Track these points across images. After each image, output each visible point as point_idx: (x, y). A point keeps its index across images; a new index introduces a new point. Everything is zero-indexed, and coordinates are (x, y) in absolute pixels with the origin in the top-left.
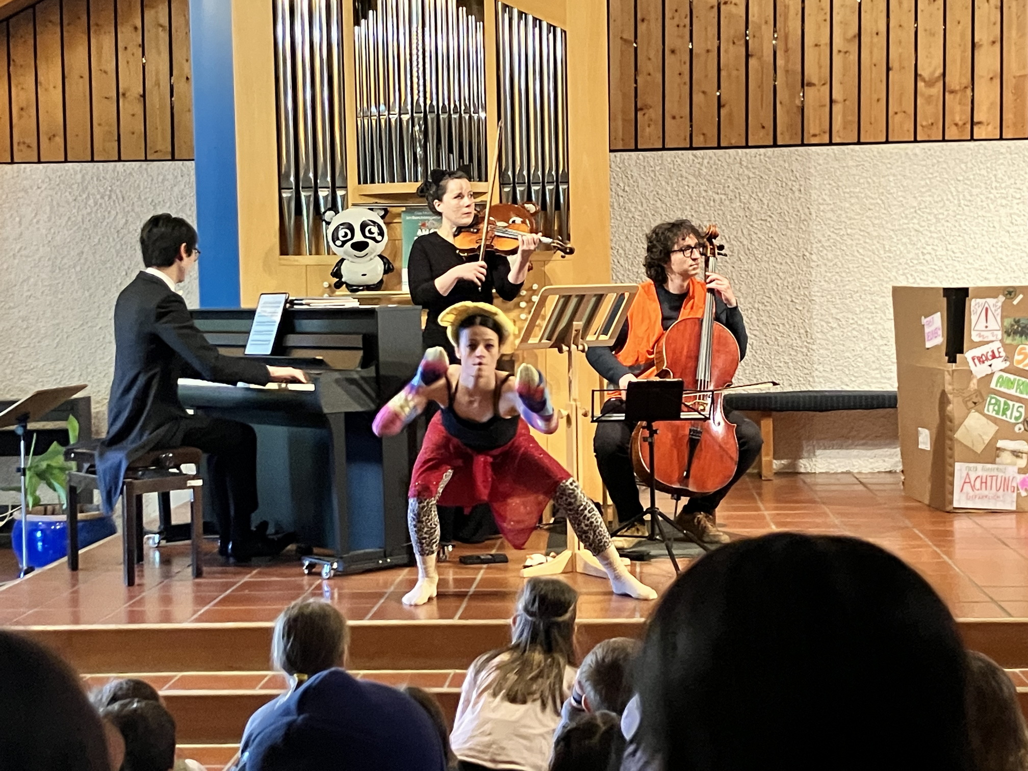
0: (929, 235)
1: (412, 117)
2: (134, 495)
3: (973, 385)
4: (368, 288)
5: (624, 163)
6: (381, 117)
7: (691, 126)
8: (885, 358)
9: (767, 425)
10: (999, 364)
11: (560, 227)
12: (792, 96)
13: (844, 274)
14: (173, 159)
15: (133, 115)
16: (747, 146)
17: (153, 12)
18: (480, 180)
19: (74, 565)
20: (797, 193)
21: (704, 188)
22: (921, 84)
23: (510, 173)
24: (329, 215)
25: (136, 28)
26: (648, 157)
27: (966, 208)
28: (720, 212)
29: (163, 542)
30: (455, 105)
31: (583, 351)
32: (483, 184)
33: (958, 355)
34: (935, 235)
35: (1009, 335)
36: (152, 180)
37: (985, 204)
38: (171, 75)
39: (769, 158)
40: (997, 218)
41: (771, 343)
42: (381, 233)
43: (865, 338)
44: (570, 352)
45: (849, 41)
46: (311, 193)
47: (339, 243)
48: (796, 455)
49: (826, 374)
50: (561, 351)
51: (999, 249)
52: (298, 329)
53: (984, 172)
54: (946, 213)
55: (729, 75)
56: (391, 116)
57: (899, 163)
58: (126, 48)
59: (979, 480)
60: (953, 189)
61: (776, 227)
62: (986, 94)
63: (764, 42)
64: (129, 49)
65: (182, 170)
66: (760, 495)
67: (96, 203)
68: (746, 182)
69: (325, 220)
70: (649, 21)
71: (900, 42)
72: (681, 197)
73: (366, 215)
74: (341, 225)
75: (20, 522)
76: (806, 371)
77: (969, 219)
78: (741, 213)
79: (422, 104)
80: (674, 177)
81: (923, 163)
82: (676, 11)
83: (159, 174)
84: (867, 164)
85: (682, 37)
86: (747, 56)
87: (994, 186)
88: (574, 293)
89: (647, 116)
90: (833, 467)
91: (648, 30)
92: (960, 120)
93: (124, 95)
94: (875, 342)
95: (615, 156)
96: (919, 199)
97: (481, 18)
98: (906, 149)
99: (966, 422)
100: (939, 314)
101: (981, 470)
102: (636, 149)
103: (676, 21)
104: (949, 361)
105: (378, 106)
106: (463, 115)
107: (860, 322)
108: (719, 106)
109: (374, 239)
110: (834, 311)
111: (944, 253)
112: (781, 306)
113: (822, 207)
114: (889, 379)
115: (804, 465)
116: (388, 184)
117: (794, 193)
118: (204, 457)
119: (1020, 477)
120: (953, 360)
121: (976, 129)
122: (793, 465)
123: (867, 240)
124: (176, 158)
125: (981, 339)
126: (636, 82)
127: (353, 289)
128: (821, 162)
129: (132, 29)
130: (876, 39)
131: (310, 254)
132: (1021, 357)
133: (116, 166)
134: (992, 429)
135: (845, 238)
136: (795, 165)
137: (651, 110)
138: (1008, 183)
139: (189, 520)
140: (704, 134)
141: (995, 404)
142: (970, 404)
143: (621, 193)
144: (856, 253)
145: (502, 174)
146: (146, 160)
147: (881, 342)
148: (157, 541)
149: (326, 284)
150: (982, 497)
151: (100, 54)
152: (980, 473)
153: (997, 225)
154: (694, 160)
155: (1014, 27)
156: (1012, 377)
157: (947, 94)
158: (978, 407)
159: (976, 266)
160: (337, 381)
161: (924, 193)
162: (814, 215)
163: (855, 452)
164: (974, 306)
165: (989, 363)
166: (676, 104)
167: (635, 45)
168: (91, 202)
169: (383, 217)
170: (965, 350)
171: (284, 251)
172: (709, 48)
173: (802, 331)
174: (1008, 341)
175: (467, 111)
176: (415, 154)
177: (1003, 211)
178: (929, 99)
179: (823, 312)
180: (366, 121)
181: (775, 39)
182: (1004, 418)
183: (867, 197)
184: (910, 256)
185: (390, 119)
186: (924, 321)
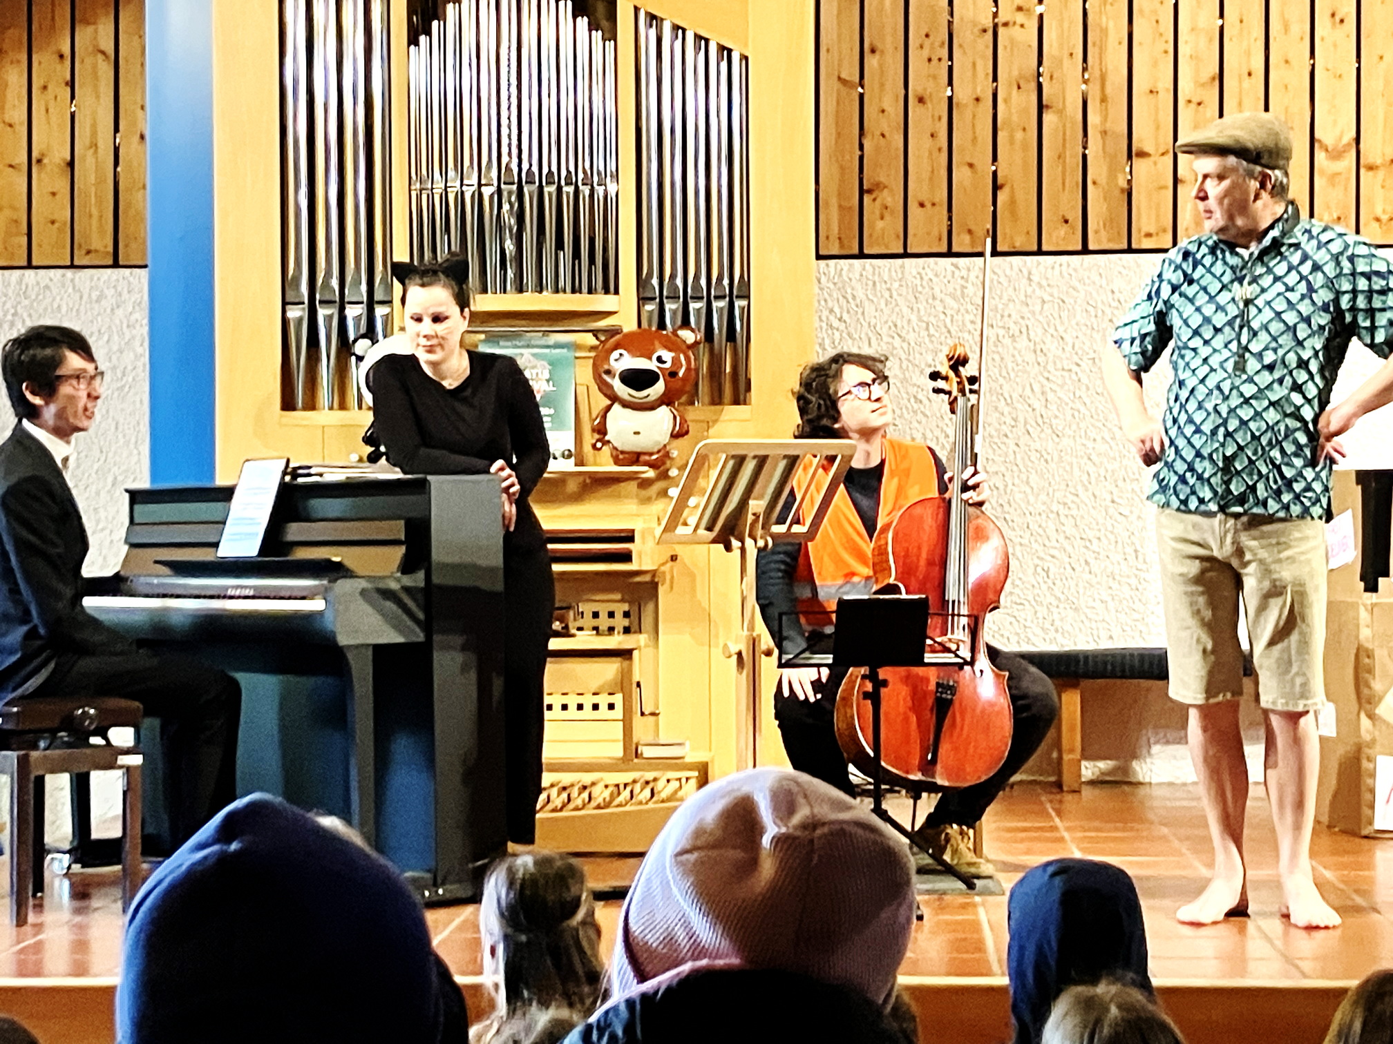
1: (499, 191)
2: (32, 777)
5: (840, 275)
6: (449, 190)
7: (950, 219)
9: (1072, 701)
11: (735, 369)
12: (1112, 172)
14: (116, 265)
15: (54, 194)
16: (1040, 252)
17: (90, 29)
18: (607, 292)
22: (1320, 156)
23: (655, 281)
25: (61, 56)
26: (879, 267)
29: (77, 868)
30: (569, 172)
32: (611, 297)
33: (1381, 580)
36: (81, 298)
38: (117, 130)
39: (1076, 271)
41: (1079, 568)
44: (742, 548)
45: (1204, 85)
46: (334, 311)
50: (728, 548)
55: (1011, 139)
56: (464, 188)
58: (45, 88)
63: (1068, 88)
64: (50, 87)
65: (129, 283)
66: (1058, 812)
68: (1038, 308)
69: (354, 354)
70: (882, 52)
71: (1286, 88)
76: (1136, 616)
78: (1030, 358)
79: (515, 169)
80: (921, 297)
82: (927, 36)
83: (92, 288)
85: (935, 77)
86: (1041, 108)
88: (750, 453)
89: (878, 201)
90: (1180, 773)
91: (881, 67)
92: (1384, 211)
93: (39, 161)
95: (827, 265)
97: (611, 35)
100: (1349, 513)
102: (861, 255)
103: (926, 53)
104: (1366, 590)
105: (444, 170)
106: (581, 187)
108: (996, 187)
112: (1093, 507)
120: (1372, 587)
122: (1123, 769)
124: (121, 263)
126: (861, 147)
129: (56, 57)
130: (1247, 83)
131: (331, 408)
133: (23, 276)
136: (1118, 283)
137: (886, 192)
139: (118, 833)
140: (970, 232)
143: (836, 323)
145: (642, 283)
146: (72, 266)
148: (66, 865)
149: (353, 454)
151: (2, 96)
154: (953, 273)
157: (1362, 171)
166: (926, 185)
167: (860, 90)
171: (288, 404)
172: (979, 92)
173: (1130, 550)
175: (587, 181)
176: (503, 250)
178: (1333, 178)
180: (424, 197)
181: (1086, 82)
185: (462, 193)
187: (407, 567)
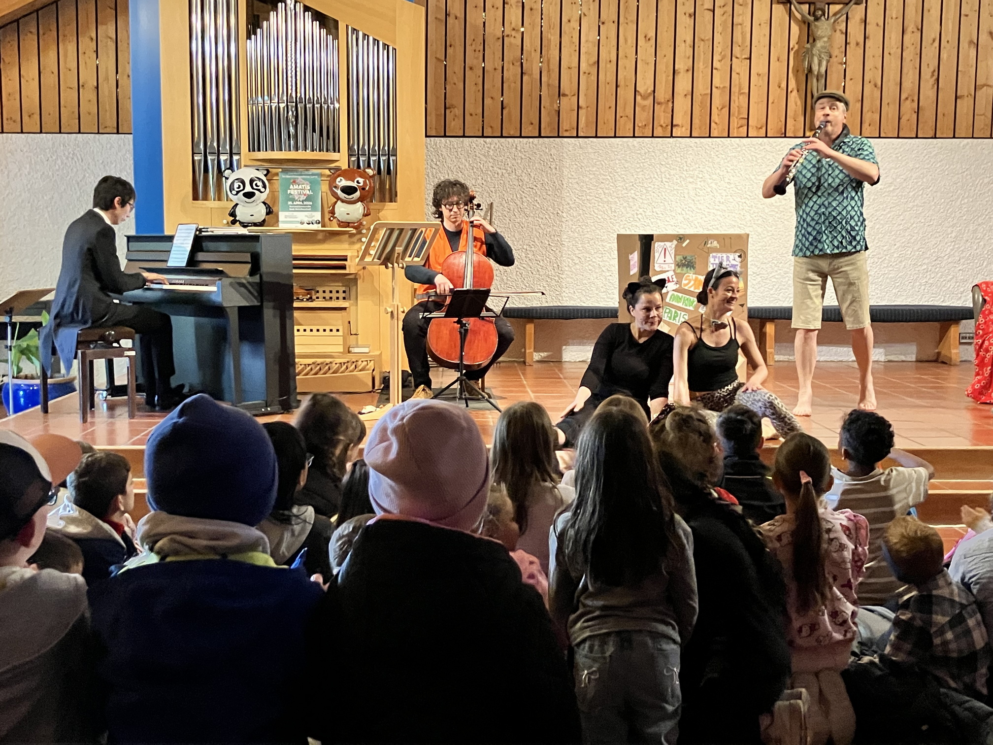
0: (641, 201)
1: (287, 106)
2: (88, 361)
4: (255, 225)
5: (436, 145)
6: (265, 104)
7: (483, 121)
9: (530, 328)
10: (672, 286)
11: (390, 187)
12: (552, 104)
13: (584, 227)
14: (118, 133)
15: (90, 101)
16: (521, 137)
17: (104, 27)
18: (335, 151)
19: (45, 410)
20: (554, 170)
21: (490, 164)
22: (638, 98)
23: (356, 147)
24: (228, 172)
25: (92, 39)
26: (453, 142)
27: (666, 184)
28: (502, 182)
29: (109, 397)
30: (318, 98)
32: (337, 154)
34: (645, 202)
35: (679, 267)
36: (103, 147)
37: (678, 181)
38: (117, 73)
39: (536, 145)
40: (686, 191)
41: (534, 273)
42: (265, 187)
43: (597, 271)
44: (393, 268)
45: (591, 66)
46: (215, 157)
47: (234, 192)
49: (570, 295)
50: (387, 267)
51: (687, 212)
52: (205, 249)
53: (679, 159)
55: (509, 86)
56: (272, 104)
57: (623, 152)
58: (84, 53)
60: (658, 170)
61: (539, 193)
62: (682, 105)
63: (534, 65)
64: (87, 53)
65: (123, 141)
66: (523, 374)
67: (62, 163)
68: (519, 161)
69: (224, 176)
70: (454, 47)
71: (625, 68)
72: (475, 170)
73: (254, 173)
74: (236, 179)
75: (8, 384)
76: (558, 293)
77: (668, 191)
78: (516, 183)
79: (294, 96)
80: (471, 156)
81: (639, 152)
82: (474, 40)
83: (107, 143)
84: (600, 152)
85: (477, 58)
86: (522, 73)
87: (685, 169)
88: (396, 227)
89: (453, 113)
90: (573, 358)
91: (454, 53)
92: (664, 123)
93: (83, 86)
94: (604, 274)
95: (430, 140)
96: (635, 176)
97: (336, 37)
98: (627, 142)
100: (636, 252)
102: (445, 136)
103: (473, 48)
105: (263, 96)
106: (323, 105)
107: (594, 260)
108: (502, 108)
109: (259, 190)
110: (577, 252)
111: (650, 214)
112: (541, 247)
113: (570, 181)
114: (613, 299)
116: (269, 152)
117: (552, 170)
118: (137, 336)
121: (674, 130)
123: (600, 204)
124: (120, 132)
125: (661, 269)
126: (445, 88)
127: (244, 225)
128: (570, 149)
129: (89, 39)
130: (609, 65)
131: (214, 200)
132: (687, 282)
133: (77, 137)
135: (585, 202)
136: (553, 151)
137: (456, 109)
138: (695, 167)
139: (126, 383)
140: (491, 127)
141: (669, 313)
143: (434, 166)
144: (592, 213)
145: (350, 148)
146: (98, 133)
147: (608, 274)
148: (105, 396)
149: (225, 222)
151: (66, 56)
153: (686, 196)
154: (484, 145)
155: (702, 60)
156: (680, 295)
157: (656, 105)
159: (672, 223)
160: (231, 284)
161: (639, 172)
162: (565, 185)
164: (658, 247)
166: (473, 106)
167: (445, 63)
168: (59, 162)
169: (265, 175)
171: (195, 198)
172: (496, 66)
173: (555, 265)
174: (679, 271)
175: (326, 102)
176: (289, 132)
177: (690, 186)
178: (643, 108)
179: (570, 253)
180: (254, 107)
181: (541, 62)
182: (674, 322)
183: (601, 174)
184: (628, 215)
185: (271, 106)
186: (630, 256)
187: (251, 273)
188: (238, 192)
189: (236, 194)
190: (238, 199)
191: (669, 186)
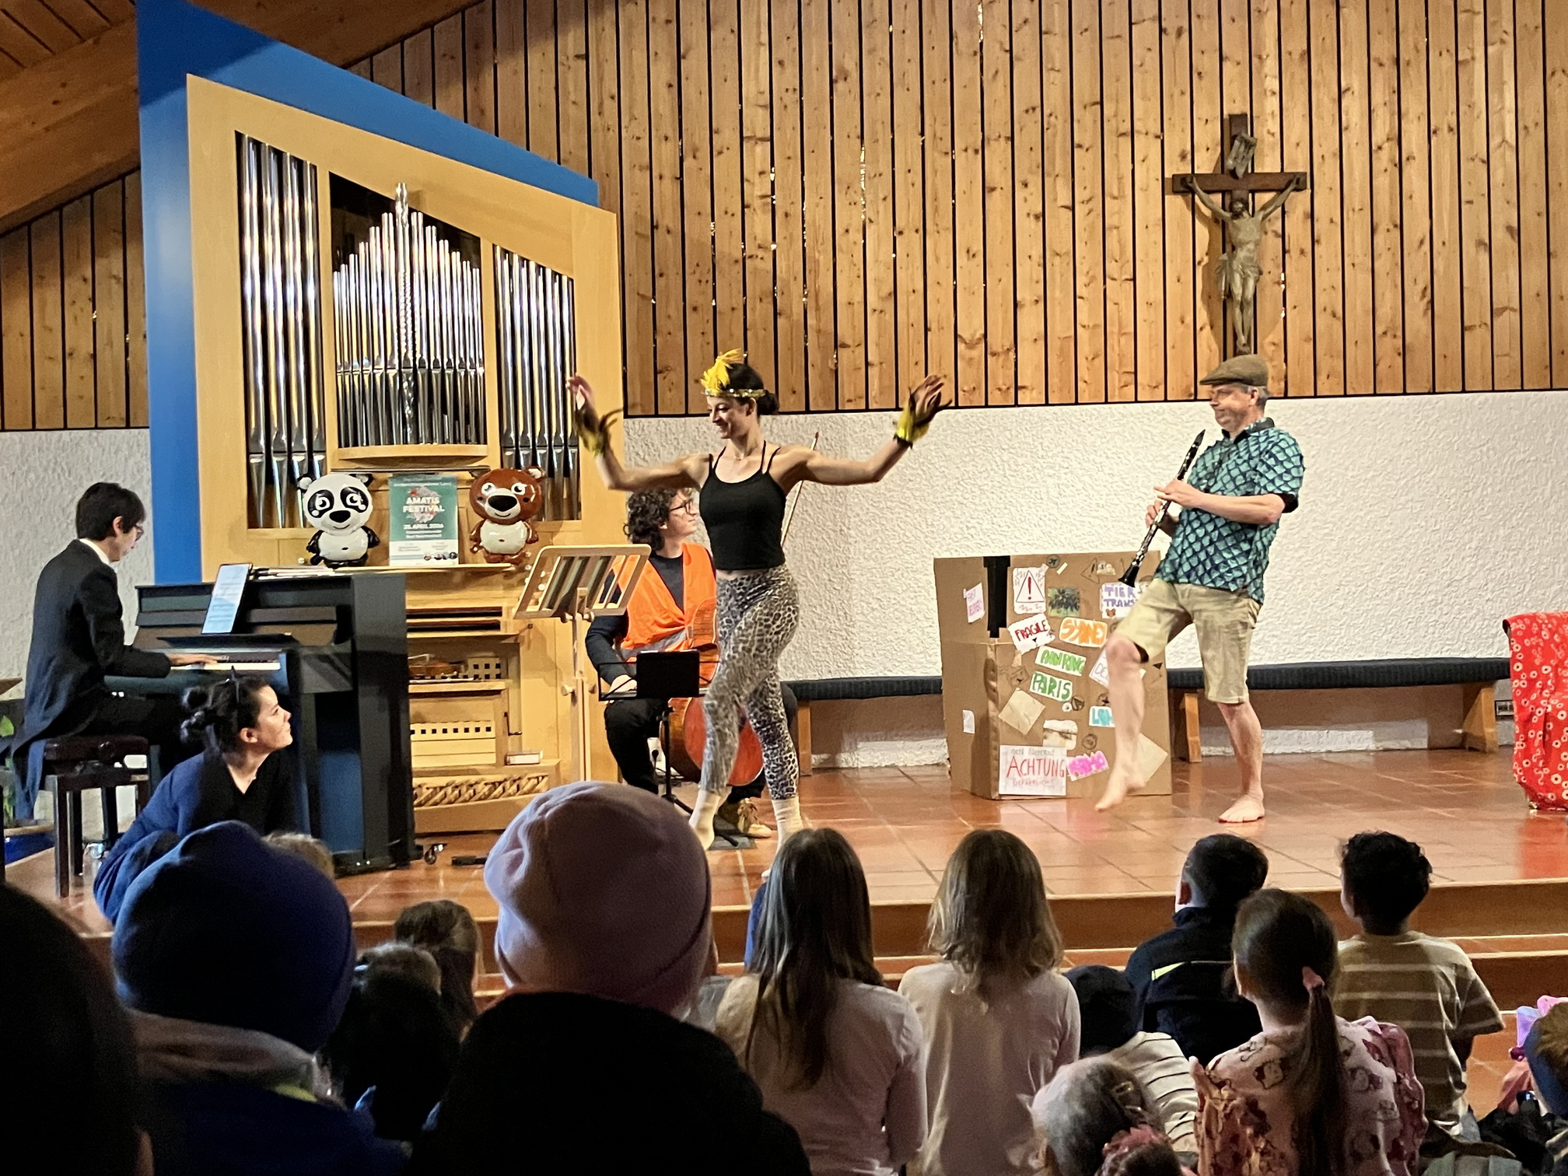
0: (974, 507)
1: (400, 373)
3: (1018, 661)
4: (350, 563)
5: (642, 429)
6: (364, 372)
8: (930, 640)
10: (1044, 638)
11: (570, 495)
12: (824, 359)
13: (884, 551)
14: (128, 427)
15: (82, 378)
17: (106, 260)
18: (479, 443)
22: (961, 347)
23: (512, 435)
24: (304, 482)
25: (85, 280)
26: (669, 424)
27: (1011, 479)
30: (449, 360)
31: (589, 620)
32: (482, 446)
33: (1001, 629)
34: (979, 508)
35: (1053, 607)
36: (103, 451)
37: (1031, 474)
38: (126, 332)
39: (802, 425)
40: (1045, 489)
42: (365, 502)
43: (909, 619)
44: (574, 621)
45: (883, 299)
46: (284, 459)
47: (315, 513)
48: (835, 749)
49: (867, 660)
50: (564, 620)
51: (1048, 522)
52: (264, 603)
53: (1029, 440)
54: (990, 484)
55: (758, 337)
56: (375, 371)
58: (73, 303)
59: (1025, 764)
60: (998, 459)
62: (1030, 356)
63: (794, 301)
64: (77, 303)
65: (137, 440)
67: (37, 477)
69: (300, 488)
70: (667, 277)
71: (938, 301)
73: (347, 481)
74: (319, 492)
76: (846, 657)
77: (1015, 491)
79: (411, 358)
80: (699, 444)
81: (966, 430)
82: (697, 265)
83: (111, 442)
85: (704, 293)
86: (776, 314)
87: (1040, 454)
88: (577, 555)
89: (667, 379)
90: (876, 761)
91: (667, 286)
92: (1004, 384)
93: (71, 354)
94: (919, 624)
95: (633, 422)
96: (962, 469)
97: (477, 264)
99: (1012, 701)
100: (980, 585)
101: (1027, 752)
102: (656, 415)
103: (697, 277)
104: (992, 636)
105: (360, 359)
106: (458, 370)
107: (902, 602)
109: (356, 508)
110: (875, 591)
111: (989, 527)
114: (935, 663)
115: (845, 759)
116: (372, 447)
119: (1069, 760)
120: (995, 634)
121: (1020, 394)
122: (833, 759)
123: (908, 514)
124: (132, 425)
125: (1024, 611)
126: (655, 341)
127: (332, 564)
128: (856, 431)
129: (82, 281)
130: (912, 297)
131: (284, 526)
132: (1067, 630)
133: (61, 436)
134: (1040, 708)
136: (830, 434)
137: (673, 373)
138: (1055, 452)
141: (1041, 681)
142: (1015, 682)
144: (897, 528)
145: (503, 436)
146: (96, 428)
147: (926, 624)
149: (301, 560)
150: (1029, 783)
151: (44, 308)
152: (1026, 756)
153: (1044, 496)
155: (1058, 285)
156: (1058, 652)
157: (989, 356)
158: (1023, 684)
159: (1024, 540)
161: (967, 462)
163: (900, 744)
164: (1017, 576)
165: (1034, 637)
167: (653, 301)
168: (32, 476)
169: (367, 484)
170: (1008, 621)
171: (253, 523)
172: (735, 305)
173: (841, 613)
174: (1053, 613)
175: (462, 366)
176: (404, 414)
177: (1050, 482)
178: (970, 361)
179: (863, 592)
180: (347, 377)
181: (806, 296)
182: (1050, 696)
183: (907, 467)
184: (954, 530)
185: (374, 375)
186: (966, 594)
187: (339, 638)
188: (321, 513)
189: (319, 516)
190: (323, 524)
191: (1016, 482)
